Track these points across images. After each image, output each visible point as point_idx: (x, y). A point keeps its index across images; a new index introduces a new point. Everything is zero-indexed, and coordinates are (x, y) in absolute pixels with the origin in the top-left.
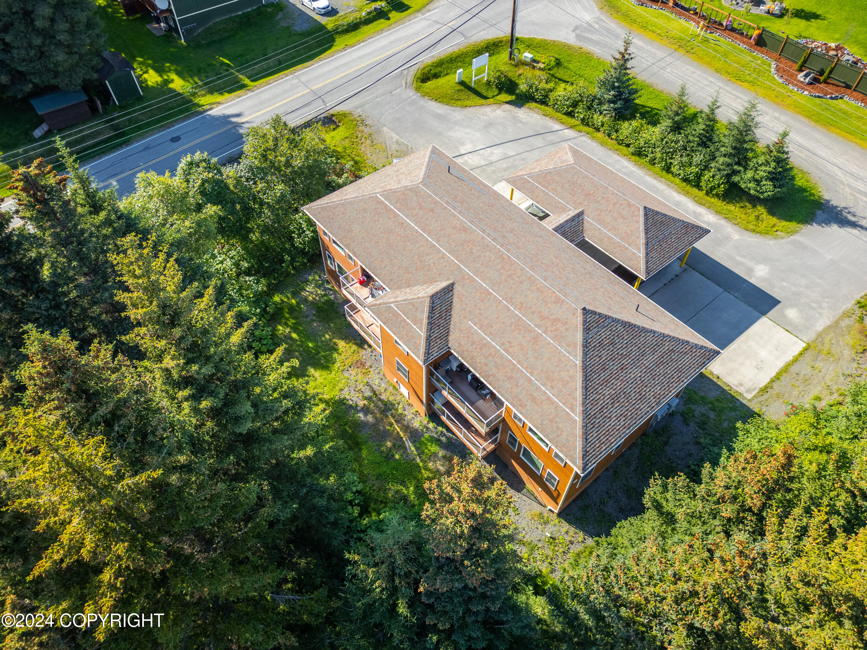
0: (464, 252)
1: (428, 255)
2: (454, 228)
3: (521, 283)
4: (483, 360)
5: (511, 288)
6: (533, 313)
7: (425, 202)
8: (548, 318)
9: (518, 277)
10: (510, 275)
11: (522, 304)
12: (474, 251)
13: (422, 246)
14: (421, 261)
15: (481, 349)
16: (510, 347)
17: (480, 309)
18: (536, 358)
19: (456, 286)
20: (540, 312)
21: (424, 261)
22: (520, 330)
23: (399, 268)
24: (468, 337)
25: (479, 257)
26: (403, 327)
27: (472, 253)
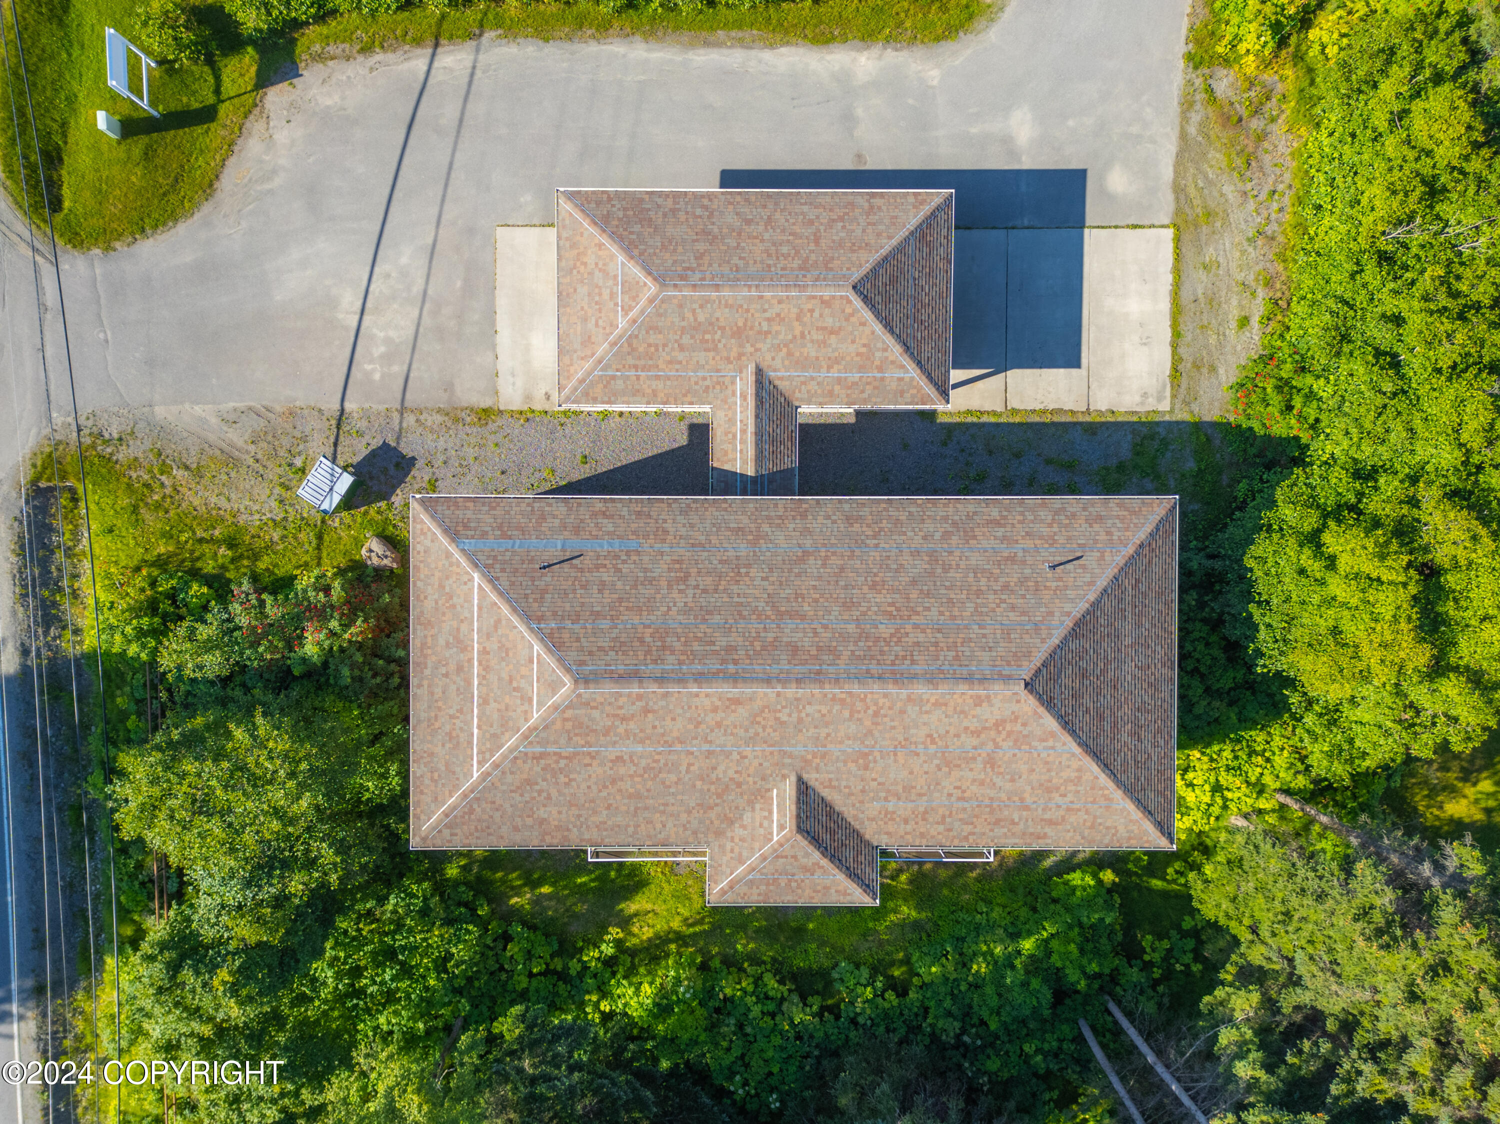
0: (769, 730)
1: (714, 768)
2: (715, 710)
3: (902, 712)
4: (941, 828)
5: (893, 728)
6: (957, 736)
7: (621, 708)
8: (985, 728)
9: (890, 708)
10: (876, 714)
11: (930, 736)
12: (785, 718)
13: (689, 765)
14: (713, 783)
15: (924, 819)
16: (964, 792)
17: (874, 780)
18: (1012, 780)
19: (805, 776)
20: (966, 728)
21: (718, 779)
22: (959, 766)
23: (689, 812)
24: (893, 819)
25: (800, 720)
26: (799, 887)
27: (783, 723)
